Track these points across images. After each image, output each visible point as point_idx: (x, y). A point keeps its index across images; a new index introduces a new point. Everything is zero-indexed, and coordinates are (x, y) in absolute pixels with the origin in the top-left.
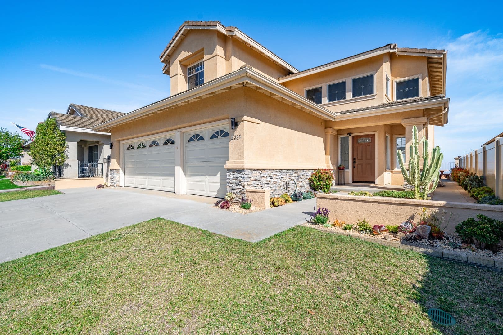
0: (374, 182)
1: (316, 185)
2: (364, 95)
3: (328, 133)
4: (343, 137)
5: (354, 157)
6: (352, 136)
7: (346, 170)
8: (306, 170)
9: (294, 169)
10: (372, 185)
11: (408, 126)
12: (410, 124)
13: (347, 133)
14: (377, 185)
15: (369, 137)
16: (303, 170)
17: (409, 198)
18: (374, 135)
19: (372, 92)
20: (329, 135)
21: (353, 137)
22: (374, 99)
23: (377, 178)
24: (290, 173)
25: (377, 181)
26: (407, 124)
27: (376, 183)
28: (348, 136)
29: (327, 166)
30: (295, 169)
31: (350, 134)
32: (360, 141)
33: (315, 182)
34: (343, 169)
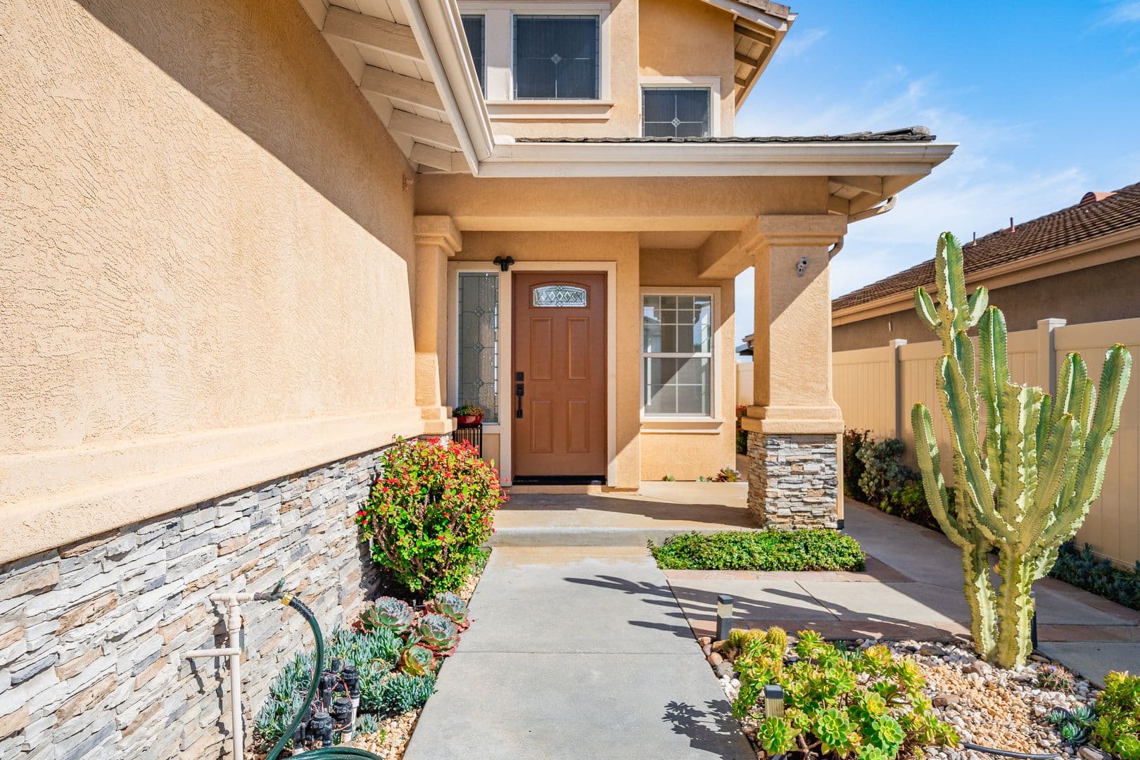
0: (603, 480)
1: (405, 555)
2: (561, 96)
3: (430, 242)
4: (473, 275)
5: (519, 369)
6: (513, 272)
7: (488, 428)
8: (346, 459)
9: (277, 481)
10: (594, 490)
11: (779, 245)
12: (789, 237)
13: (494, 255)
14: (613, 489)
15: (578, 284)
16: (328, 466)
17: (817, 570)
18: (604, 275)
19: (592, 92)
20: (437, 250)
21: (514, 274)
22: (605, 121)
23: (613, 458)
24: (247, 523)
25: (616, 471)
26: (777, 237)
27: (610, 483)
28: (496, 269)
29: (425, 416)
30: (284, 478)
31: (504, 262)
32: (545, 296)
33: (405, 539)
34: (477, 425)
